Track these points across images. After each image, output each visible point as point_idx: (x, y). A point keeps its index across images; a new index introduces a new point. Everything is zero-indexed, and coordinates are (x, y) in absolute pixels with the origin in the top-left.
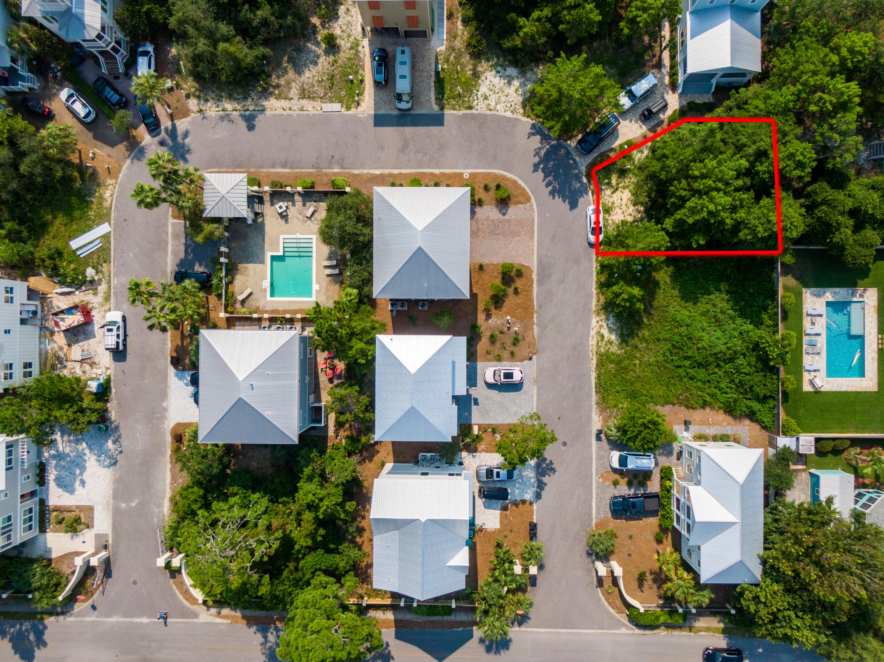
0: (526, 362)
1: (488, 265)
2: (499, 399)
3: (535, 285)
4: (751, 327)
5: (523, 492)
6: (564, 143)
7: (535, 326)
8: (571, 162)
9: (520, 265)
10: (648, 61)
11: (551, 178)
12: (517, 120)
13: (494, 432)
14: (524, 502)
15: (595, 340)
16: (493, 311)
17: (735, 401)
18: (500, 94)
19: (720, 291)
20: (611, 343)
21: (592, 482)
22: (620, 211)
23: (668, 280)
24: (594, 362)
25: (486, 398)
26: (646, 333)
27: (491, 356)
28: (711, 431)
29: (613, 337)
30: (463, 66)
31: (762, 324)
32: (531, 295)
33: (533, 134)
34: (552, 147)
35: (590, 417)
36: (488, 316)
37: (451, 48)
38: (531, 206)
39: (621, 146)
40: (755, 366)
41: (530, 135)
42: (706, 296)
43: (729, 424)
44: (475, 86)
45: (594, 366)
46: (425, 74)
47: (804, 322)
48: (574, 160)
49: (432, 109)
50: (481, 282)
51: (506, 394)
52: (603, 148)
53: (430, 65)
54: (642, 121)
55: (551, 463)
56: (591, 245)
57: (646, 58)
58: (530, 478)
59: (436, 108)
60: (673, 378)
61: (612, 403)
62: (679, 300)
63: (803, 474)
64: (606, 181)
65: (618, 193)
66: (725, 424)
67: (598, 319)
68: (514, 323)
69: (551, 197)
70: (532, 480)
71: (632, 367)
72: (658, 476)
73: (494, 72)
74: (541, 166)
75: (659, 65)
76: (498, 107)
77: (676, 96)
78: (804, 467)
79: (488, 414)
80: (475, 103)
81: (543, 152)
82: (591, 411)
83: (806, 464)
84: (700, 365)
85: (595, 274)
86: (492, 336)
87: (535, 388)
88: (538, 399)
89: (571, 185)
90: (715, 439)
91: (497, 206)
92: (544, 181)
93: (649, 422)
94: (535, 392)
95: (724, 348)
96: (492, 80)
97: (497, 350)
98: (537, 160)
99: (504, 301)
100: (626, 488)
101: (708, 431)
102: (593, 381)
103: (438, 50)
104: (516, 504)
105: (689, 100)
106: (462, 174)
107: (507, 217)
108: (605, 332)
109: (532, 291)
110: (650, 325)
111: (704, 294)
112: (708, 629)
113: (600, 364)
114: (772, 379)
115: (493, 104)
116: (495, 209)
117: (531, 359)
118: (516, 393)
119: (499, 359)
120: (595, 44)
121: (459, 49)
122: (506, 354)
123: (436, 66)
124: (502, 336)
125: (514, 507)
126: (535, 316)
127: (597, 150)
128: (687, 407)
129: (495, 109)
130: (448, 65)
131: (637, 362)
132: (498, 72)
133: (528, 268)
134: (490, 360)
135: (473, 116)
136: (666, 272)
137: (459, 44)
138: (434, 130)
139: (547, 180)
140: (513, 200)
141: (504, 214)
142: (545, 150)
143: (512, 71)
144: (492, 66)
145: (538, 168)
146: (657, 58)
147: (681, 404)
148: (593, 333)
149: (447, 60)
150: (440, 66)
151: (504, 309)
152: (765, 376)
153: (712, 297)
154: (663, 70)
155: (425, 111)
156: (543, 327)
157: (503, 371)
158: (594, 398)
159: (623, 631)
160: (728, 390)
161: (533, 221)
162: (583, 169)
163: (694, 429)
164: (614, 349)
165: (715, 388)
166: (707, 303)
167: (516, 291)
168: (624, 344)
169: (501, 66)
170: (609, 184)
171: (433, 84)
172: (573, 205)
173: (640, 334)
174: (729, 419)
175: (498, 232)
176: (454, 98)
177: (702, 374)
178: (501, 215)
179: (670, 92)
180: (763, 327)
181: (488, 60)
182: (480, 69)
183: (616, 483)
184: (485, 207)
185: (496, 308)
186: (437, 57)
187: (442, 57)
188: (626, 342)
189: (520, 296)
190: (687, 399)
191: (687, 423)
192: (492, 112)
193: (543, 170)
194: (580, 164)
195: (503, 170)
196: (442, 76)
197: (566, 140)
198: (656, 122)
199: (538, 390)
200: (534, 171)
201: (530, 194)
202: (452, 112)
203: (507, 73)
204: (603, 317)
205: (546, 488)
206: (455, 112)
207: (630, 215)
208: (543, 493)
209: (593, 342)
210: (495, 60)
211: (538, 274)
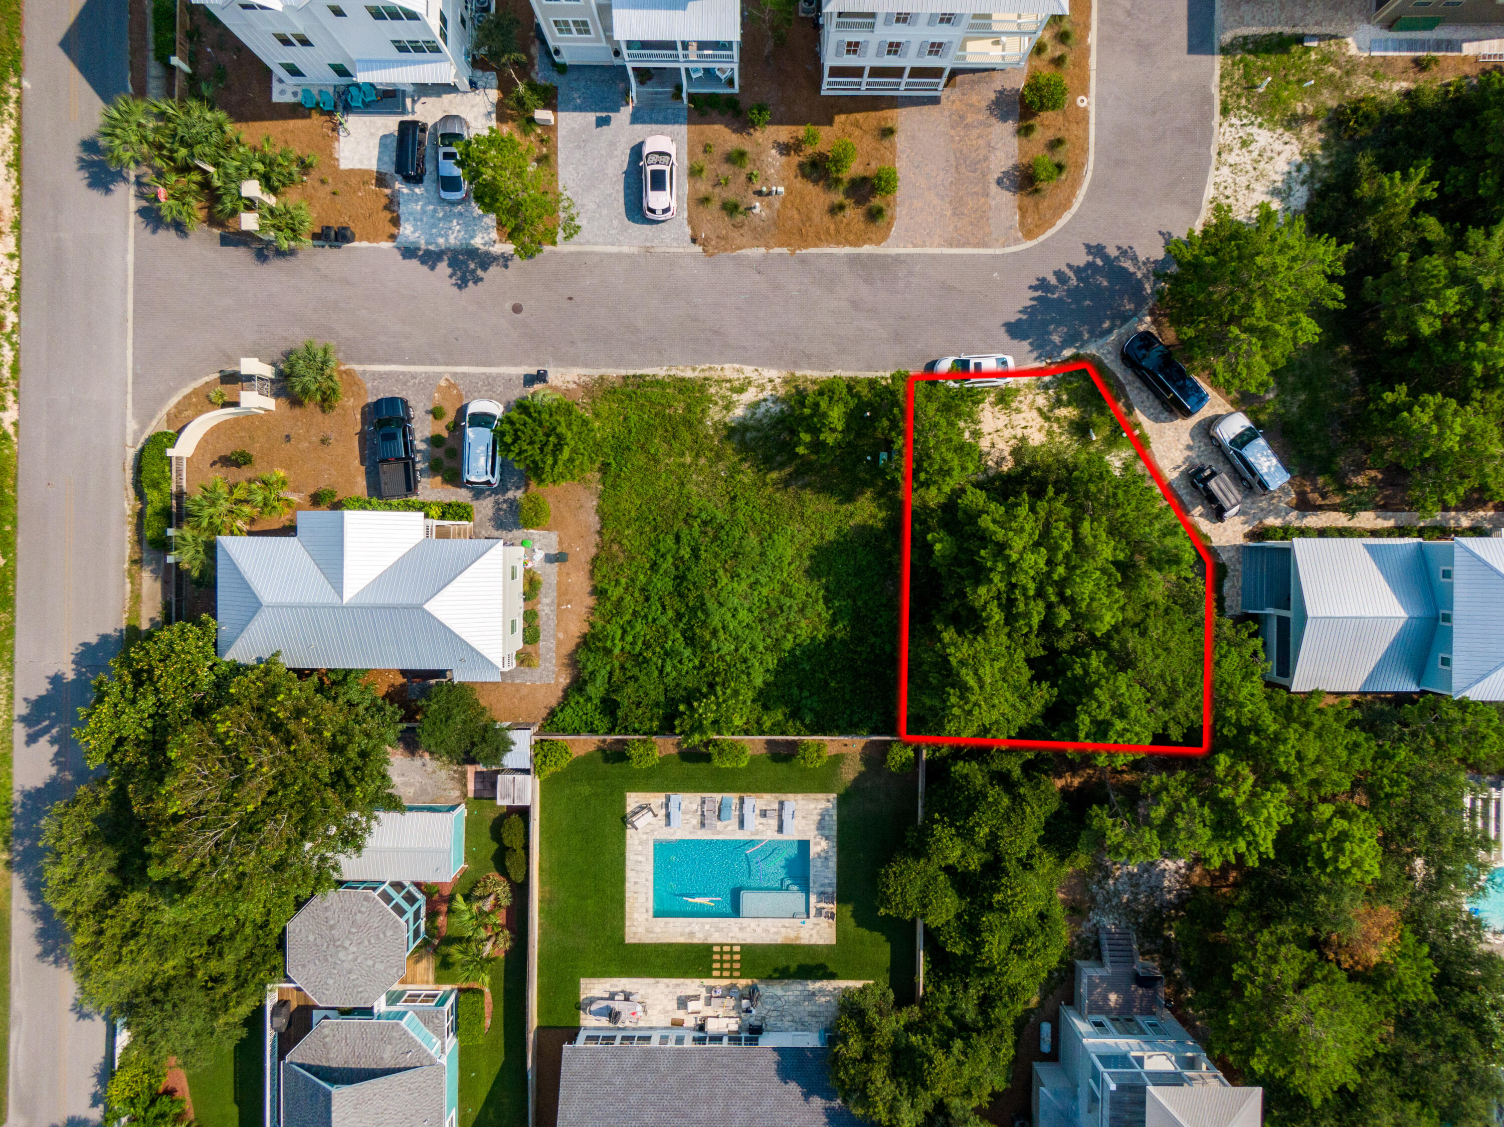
0: (688, 231)
1: (893, 148)
2: (610, 171)
3: (848, 250)
4: (759, 682)
5: (416, 219)
6: (1145, 311)
7: (763, 250)
8: (1106, 325)
9: (893, 218)
10: (1314, 483)
11: (1074, 282)
12: (1197, 211)
13: (542, 160)
14: (396, 222)
15: (735, 376)
16: (796, 159)
17: (608, 652)
18: (1253, 173)
19: (833, 623)
20: (728, 407)
21: (438, 364)
22: (1000, 424)
23: (857, 520)
24: (689, 374)
25: (612, 144)
26: (747, 475)
27: (701, 156)
28: (546, 605)
29: (739, 412)
30: (1313, 93)
31: (766, 708)
32: (828, 243)
33: (1167, 243)
34: (1139, 284)
35: (574, 363)
36: (785, 149)
37: (1351, 68)
38: (1017, 241)
39: (1138, 425)
40: (678, 685)
41: (1167, 237)
42: (822, 592)
43: (560, 643)
44: (1271, 119)
45: (680, 374)
46: (1298, 13)
47: (767, 796)
48: (1109, 331)
49: (1224, 29)
50: (857, 132)
51: (621, 187)
52: (1134, 390)
53: (1318, 23)
54: (1187, 470)
55: (477, 280)
56: (931, 365)
57: (1321, 481)
58: (446, 236)
59: (1227, 37)
60: (655, 530)
61: (603, 408)
62: (815, 541)
63: (457, 793)
64: (1065, 397)
65: (1040, 421)
66: (561, 636)
67: (778, 381)
68: (770, 206)
69: (1036, 283)
70: (441, 241)
71: (676, 445)
72: (453, 499)
73: (1299, 159)
74: (1099, 262)
75: (1304, 506)
76: (1225, 170)
77: (1240, 541)
78: (471, 795)
79: (579, 147)
80: (1234, 120)
81: (1128, 265)
82: (586, 365)
83: (475, 798)
84: (680, 578)
85: (871, 375)
86: (742, 154)
87: (634, 250)
88: (610, 255)
89: (1058, 325)
90: (530, 616)
91: (1015, 167)
92: (1069, 266)
93: (560, 437)
94: (625, 249)
95: (716, 622)
96: (1283, 157)
97: (715, 168)
98: (1113, 252)
99: (816, 182)
100: (428, 434)
101: (546, 601)
102: (648, 371)
103: (1349, 40)
104: (392, 204)
105: (1231, 568)
106: (1086, 94)
107: (994, 188)
108: (750, 395)
109: (838, 243)
110: (765, 484)
111: (827, 589)
112: (136, 597)
113: (683, 386)
114: (651, 720)
115: (1232, 158)
116: (1011, 162)
117: (694, 240)
118: (622, 210)
119: (695, 173)
120: (1352, 373)
121: (1349, 85)
122: (704, 187)
123: (1314, 37)
124: (743, 177)
125: (385, 201)
126: (785, 250)
127: (1130, 376)
128: (595, 559)
129: (1221, 164)
130: (1317, 62)
131: (688, 460)
132: (1299, 168)
133: (885, 237)
134: (691, 154)
135: (1209, 117)
136: (871, 516)
137: (1361, 85)
138: (1180, 32)
139: (1071, 274)
140: (1029, 201)
141: (999, 182)
142: (1132, 269)
143: (1301, 195)
144: (1312, 156)
145: (1095, 255)
146: (1320, 501)
147: (600, 547)
148: (749, 371)
149: (1326, 59)
150: (1315, 44)
151: (800, 184)
152: (657, 704)
153: (821, 606)
154: (1295, 513)
155: (1219, 15)
156: (759, 267)
157: (667, 169)
158: (614, 373)
159: (132, 425)
160: (629, 639)
161: (985, 245)
162: (1091, 349)
163: (550, 574)
164: (715, 414)
165: (634, 611)
166: (808, 595)
167: (836, 209)
168: (725, 432)
169: (1312, 175)
170: (1059, 403)
171: (1277, 29)
172: (1015, 330)
173: (745, 466)
174: (570, 646)
175: (963, 169)
176: (1246, 76)
177: (663, 584)
178: (996, 176)
179: (1247, 528)
180: (758, 707)
181: (1325, 146)
182: (1306, 129)
183: (437, 413)
184: (1015, 142)
185: (801, 166)
186: (1335, 37)
187: (1334, 48)
188: (728, 437)
189: (827, 218)
190: (611, 558)
191: (559, 558)
192: (1214, 156)
193: (1089, 265)
194: (1101, 342)
195: (1093, 180)
196: (1295, 49)
197: (1152, 313)
198: (1186, 498)
199: (629, 256)
200: (1088, 246)
201: (1041, 238)
202: (1217, 73)
203: (1297, 187)
204: (781, 392)
205: (425, 269)
206: (1217, 78)
207: (993, 445)
208: (414, 263)
209: (729, 370)
210: (1325, 162)
211: (871, 256)
